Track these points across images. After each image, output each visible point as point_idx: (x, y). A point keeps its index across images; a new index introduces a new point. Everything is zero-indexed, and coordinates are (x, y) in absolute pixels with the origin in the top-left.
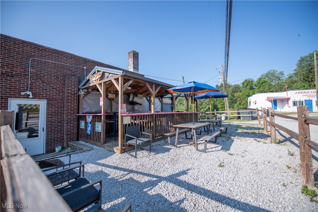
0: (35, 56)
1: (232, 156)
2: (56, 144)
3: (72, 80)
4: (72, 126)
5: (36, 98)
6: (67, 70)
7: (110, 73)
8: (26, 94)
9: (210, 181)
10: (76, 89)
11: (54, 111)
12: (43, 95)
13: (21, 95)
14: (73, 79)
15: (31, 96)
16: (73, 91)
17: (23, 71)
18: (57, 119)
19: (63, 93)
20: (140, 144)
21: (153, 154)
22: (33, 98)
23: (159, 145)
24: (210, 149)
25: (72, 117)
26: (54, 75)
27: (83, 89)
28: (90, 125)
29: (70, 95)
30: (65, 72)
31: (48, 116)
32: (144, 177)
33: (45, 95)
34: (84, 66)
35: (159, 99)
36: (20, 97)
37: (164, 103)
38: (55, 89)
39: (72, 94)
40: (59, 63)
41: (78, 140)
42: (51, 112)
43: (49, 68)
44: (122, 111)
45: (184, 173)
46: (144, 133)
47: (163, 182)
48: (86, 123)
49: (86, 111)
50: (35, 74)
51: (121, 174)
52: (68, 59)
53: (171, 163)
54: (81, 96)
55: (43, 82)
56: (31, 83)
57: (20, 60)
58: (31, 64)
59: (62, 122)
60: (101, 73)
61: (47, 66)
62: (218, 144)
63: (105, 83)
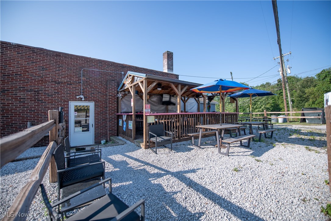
0: (85, 67)
1: (258, 162)
2: (102, 138)
3: (112, 85)
4: (113, 124)
5: (87, 100)
6: (108, 76)
7: (138, 77)
8: (80, 97)
9: (214, 182)
10: (115, 92)
11: (100, 110)
12: (92, 98)
13: (77, 98)
14: (113, 83)
15: (83, 99)
16: (113, 94)
17: (77, 80)
18: (102, 117)
19: (106, 95)
20: (160, 141)
21: (173, 152)
22: (85, 101)
23: (184, 145)
24: (236, 154)
25: (113, 116)
26: (99, 81)
27: (121, 92)
28: (125, 123)
29: (111, 97)
30: (107, 78)
31: (95, 115)
32: (155, 170)
33: (93, 98)
34: (122, 72)
35: (195, 98)
36: (76, 100)
37: (200, 102)
38: (100, 92)
39: (113, 97)
40: (102, 71)
41: (118, 136)
42: (97, 112)
43: (95, 75)
44: (146, 111)
45: (194, 171)
46: (167, 132)
47: (168, 175)
48: (123, 122)
49: (124, 111)
50: (86, 81)
51: (138, 165)
52: (109, 67)
53: (185, 162)
54: (119, 98)
55: (92, 88)
56: (83, 88)
57: (76, 71)
58: (83, 74)
59: (106, 120)
60: (131, 77)
61: (93, 74)
62: (251, 149)
63: (134, 85)
